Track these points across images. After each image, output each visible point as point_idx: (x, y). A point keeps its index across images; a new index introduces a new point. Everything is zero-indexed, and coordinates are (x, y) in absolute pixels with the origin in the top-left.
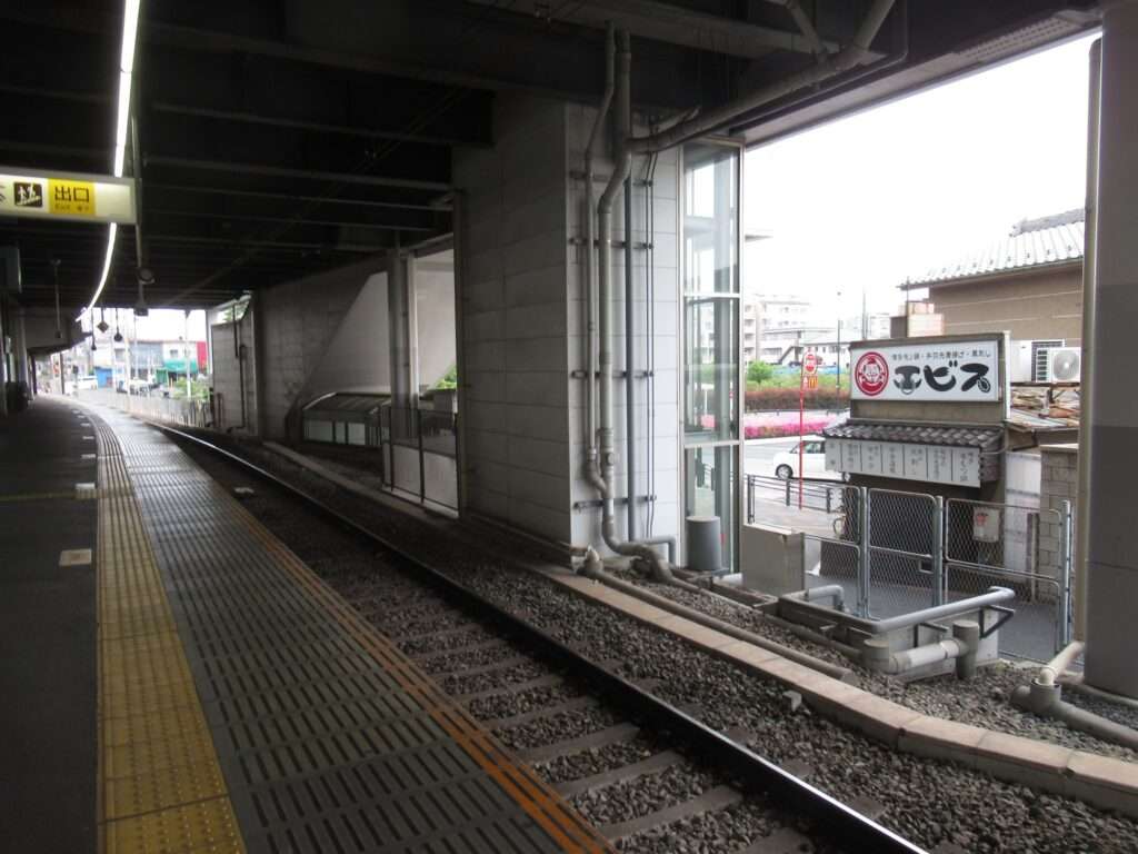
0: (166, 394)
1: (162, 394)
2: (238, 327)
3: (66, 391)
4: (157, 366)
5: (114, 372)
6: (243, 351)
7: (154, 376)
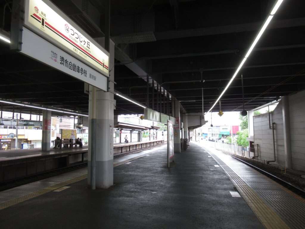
0: (223, 141)
1: (222, 141)
2: (270, 115)
3: (196, 140)
4: (219, 133)
5: (208, 135)
6: (274, 126)
7: (218, 136)
